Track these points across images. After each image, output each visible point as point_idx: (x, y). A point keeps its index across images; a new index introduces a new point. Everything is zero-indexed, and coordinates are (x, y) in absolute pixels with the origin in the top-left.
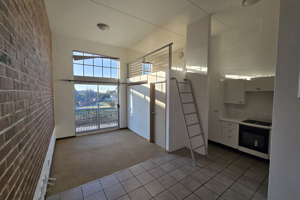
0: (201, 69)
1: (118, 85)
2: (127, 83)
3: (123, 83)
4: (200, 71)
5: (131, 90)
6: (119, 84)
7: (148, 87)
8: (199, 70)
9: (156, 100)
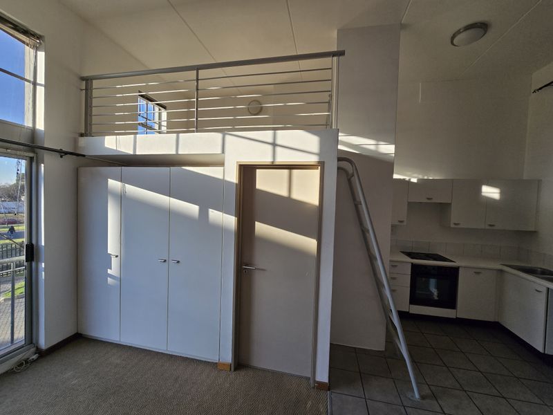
0: (377, 148)
1: (31, 155)
2: (84, 156)
3: (62, 153)
4: (376, 152)
5: (113, 184)
6: (34, 152)
7: (227, 179)
8: (372, 148)
9: (256, 223)
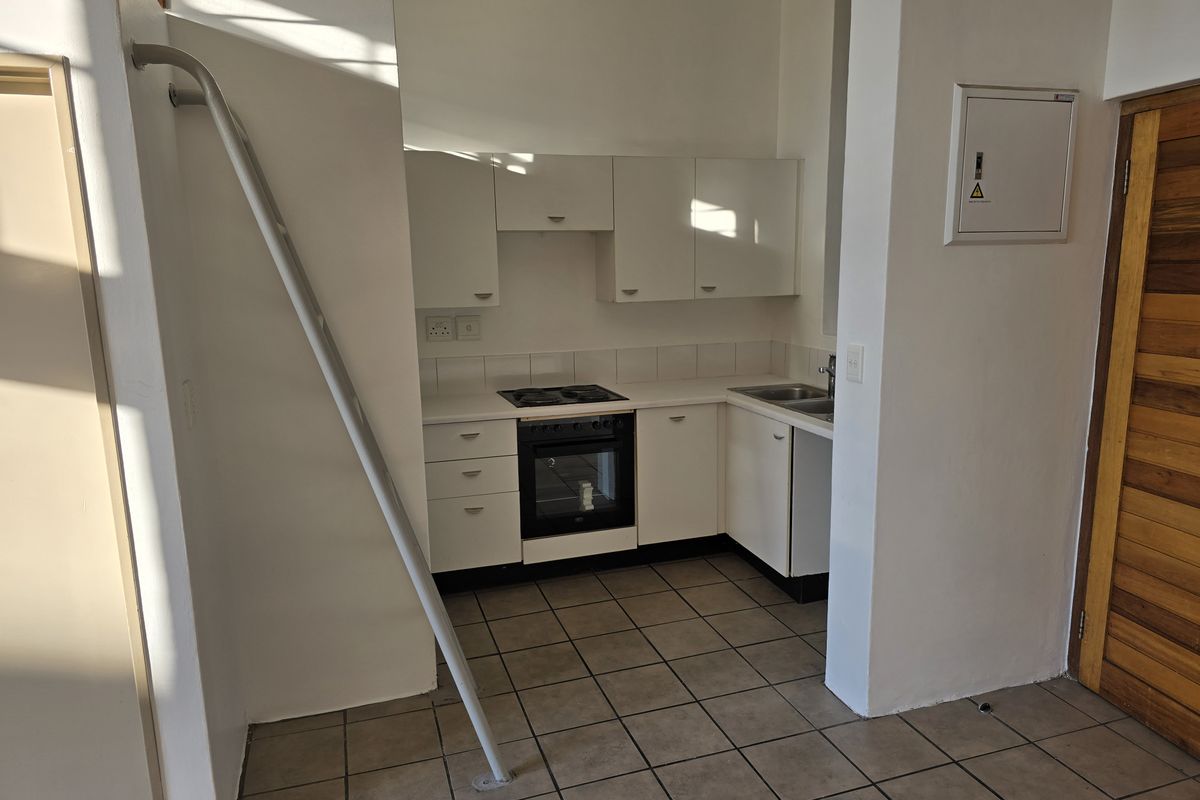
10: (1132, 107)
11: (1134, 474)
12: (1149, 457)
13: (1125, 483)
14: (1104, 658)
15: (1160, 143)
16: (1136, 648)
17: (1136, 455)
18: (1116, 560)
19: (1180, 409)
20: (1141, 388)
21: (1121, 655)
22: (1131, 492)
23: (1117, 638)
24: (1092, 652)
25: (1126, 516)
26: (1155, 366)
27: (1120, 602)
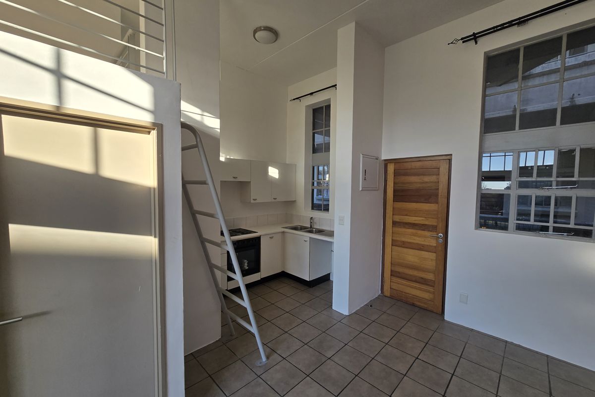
0: (202, 119)
8: (198, 118)
10: (387, 162)
11: (394, 243)
12: (398, 239)
13: (392, 245)
14: (390, 288)
15: (394, 170)
16: (398, 284)
17: (394, 238)
18: (391, 264)
19: (404, 227)
20: (395, 223)
21: (395, 286)
22: (394, 247)
23: (393, 282)
24: (387, 287)
25: (393, 253)
26: (397, 218)
27: (393, 274)
